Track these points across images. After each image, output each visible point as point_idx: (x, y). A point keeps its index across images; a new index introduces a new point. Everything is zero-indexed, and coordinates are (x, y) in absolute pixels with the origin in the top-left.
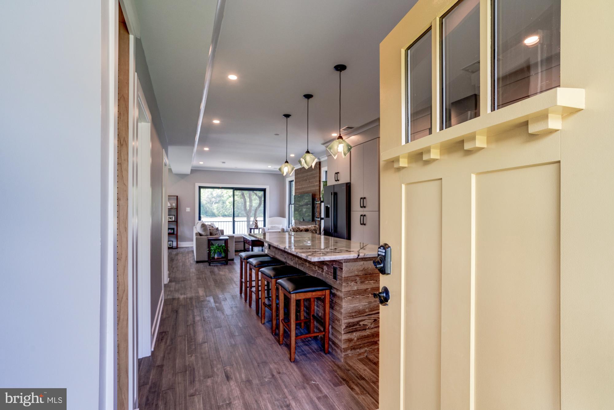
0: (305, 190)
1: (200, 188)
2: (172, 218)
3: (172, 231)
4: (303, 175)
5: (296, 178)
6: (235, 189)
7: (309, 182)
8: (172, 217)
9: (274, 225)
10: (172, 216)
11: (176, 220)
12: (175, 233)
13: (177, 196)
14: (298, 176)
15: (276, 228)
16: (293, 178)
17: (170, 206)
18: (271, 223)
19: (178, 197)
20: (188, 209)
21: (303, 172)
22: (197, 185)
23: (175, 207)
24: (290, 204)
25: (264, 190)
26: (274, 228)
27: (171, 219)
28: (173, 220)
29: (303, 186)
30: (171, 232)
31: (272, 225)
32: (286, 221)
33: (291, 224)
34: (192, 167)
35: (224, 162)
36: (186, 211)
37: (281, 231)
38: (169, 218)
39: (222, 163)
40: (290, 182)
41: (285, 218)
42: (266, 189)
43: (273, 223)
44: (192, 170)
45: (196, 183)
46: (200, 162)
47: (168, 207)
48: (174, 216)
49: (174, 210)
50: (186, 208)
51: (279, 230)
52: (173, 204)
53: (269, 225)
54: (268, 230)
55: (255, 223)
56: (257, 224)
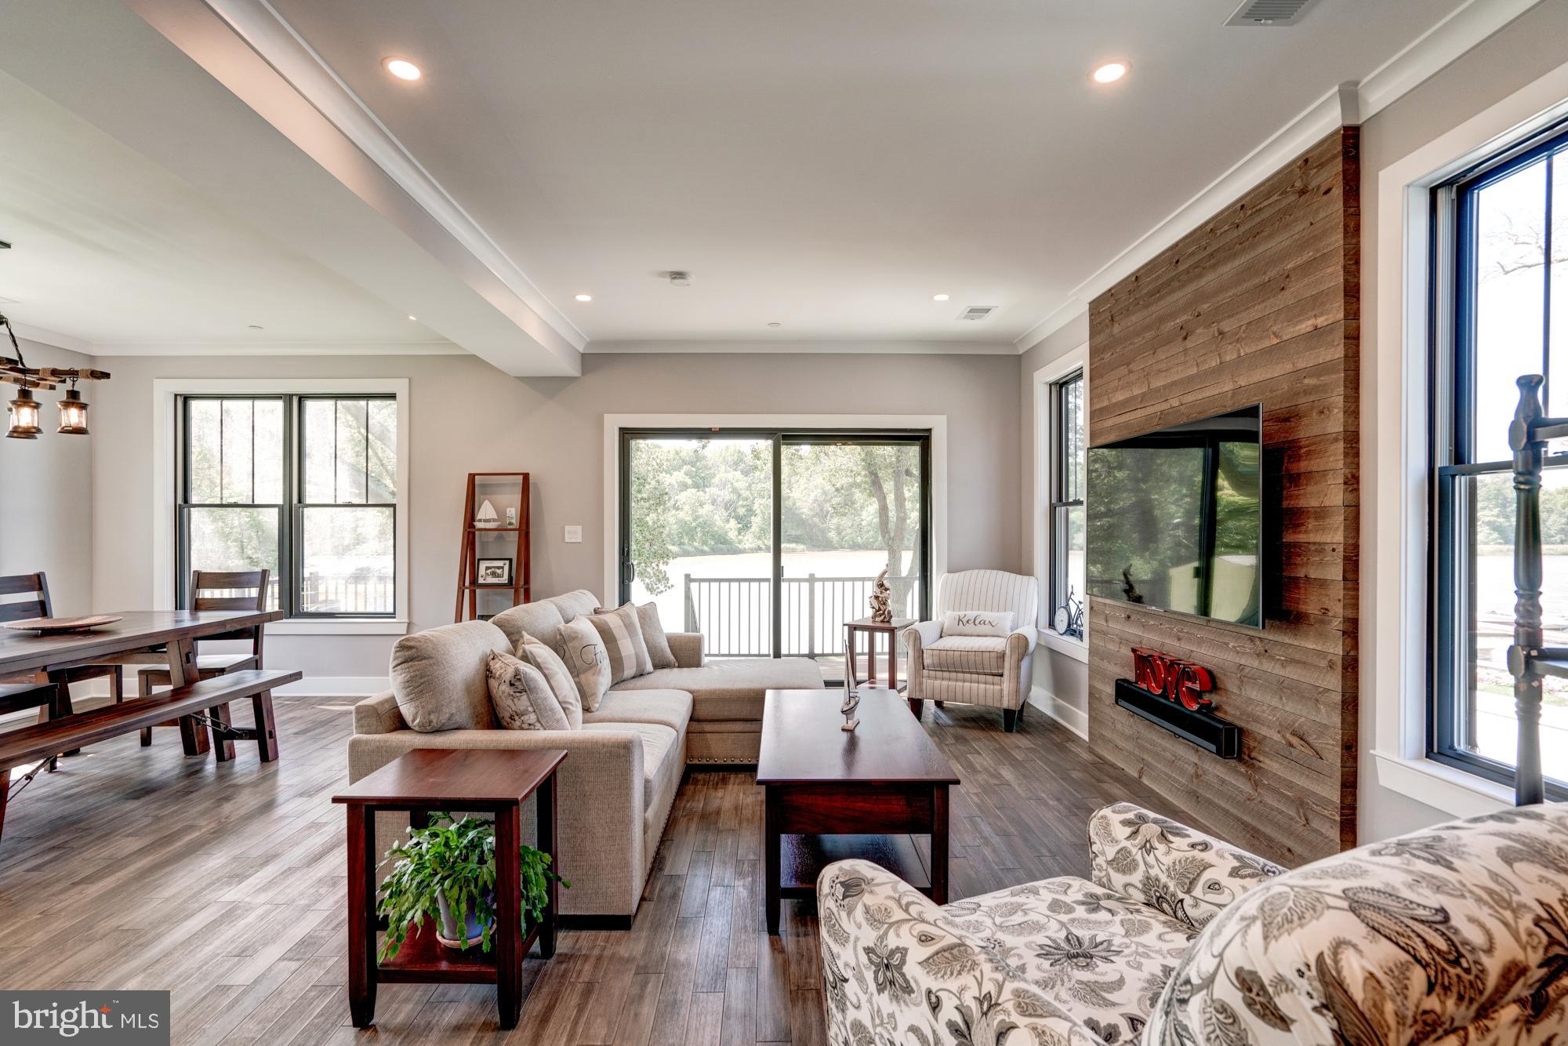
0: (1175, 403)
1: (627, 435)
2: (499, 571)
4: (1153, 308)
5: (1094, 352)
6: (786, 437)
7: (1221, 333)
8: (502, 568)
9: (971, 614)
10: (500, 563)
11: (517, 582)
13: (526, 476)
14: (1116, 329)
15: (981, 629)
16: (1078, 358)
17: (494, 520)
18: (957, 600)
19: (531, 480)
20: (574, 534)
21: (1151, 294)
22: (613, 424)
23: (514, 521)
24: (1060, 498)
25: (922, 439)
26: (970, 629)
27: (494, 574)
28: (503, 580)
29: (1157, 383)
31: (962, 613)
32: (1032, 592)
33: (1067, 607)
34: (591, 344)
35: (678, 275)
36: (567, 540)
37: (1008, 652)
38: (489, 571)
39: (668, 280)
40: (1061, 387)
41: (1032, 579)
42: (929, 430)
43: (970, 601)
44: (584, 357)
45: (605, 415)
46: (574, 297)
47: (486, 521)
48: (507, 562)
49: (513, 538)
50: (567, 528)
51: (998, 644)
52: (508, 510)
53: (949, 613)
54: (941, 637)
55: (877, 597)
56: (884, 604)
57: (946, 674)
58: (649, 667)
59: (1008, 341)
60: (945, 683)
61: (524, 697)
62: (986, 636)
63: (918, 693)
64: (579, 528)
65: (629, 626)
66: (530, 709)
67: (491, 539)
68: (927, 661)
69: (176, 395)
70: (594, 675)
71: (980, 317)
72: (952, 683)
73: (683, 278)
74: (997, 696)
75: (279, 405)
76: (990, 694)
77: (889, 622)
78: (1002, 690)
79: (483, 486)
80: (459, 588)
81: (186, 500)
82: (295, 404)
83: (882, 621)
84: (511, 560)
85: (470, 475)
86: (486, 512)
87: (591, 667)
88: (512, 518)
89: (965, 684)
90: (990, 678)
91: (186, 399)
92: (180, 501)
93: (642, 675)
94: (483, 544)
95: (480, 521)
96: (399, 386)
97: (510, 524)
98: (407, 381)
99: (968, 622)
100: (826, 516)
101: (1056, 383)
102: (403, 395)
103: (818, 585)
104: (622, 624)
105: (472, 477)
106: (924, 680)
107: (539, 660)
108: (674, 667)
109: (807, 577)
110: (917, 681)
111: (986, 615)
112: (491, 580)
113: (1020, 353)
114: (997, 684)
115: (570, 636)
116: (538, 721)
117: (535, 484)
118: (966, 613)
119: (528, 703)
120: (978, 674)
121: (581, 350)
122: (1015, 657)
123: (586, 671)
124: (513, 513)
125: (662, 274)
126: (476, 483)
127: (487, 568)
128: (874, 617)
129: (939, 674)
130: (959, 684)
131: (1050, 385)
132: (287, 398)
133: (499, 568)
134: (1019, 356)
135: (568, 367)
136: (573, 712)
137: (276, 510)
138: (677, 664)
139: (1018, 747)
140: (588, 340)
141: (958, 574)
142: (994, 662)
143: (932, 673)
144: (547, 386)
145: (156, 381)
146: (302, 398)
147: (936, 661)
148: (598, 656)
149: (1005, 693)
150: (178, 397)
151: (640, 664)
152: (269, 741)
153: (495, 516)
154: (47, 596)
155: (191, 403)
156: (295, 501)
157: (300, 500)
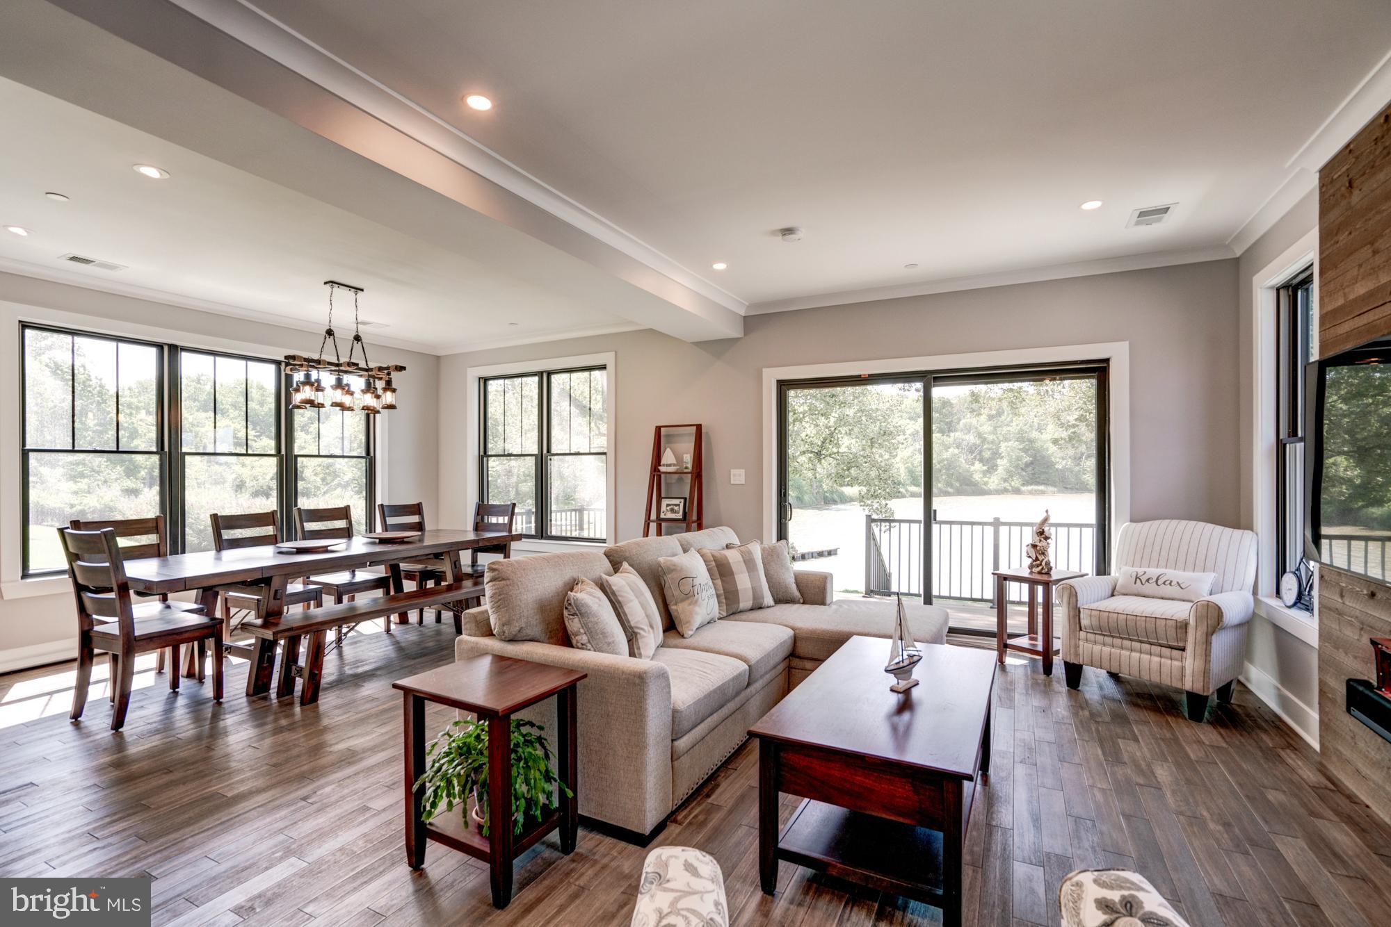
1: (784, 386)
2: (676, 508)
6: (938, 378)
8: (679, 505)
9: (1153, 572)
10: (678, 501)
11: (692, 517)
13: (699, 427)
15: (1167, 591)
16: (1307, 249)
17: (674, 465)
18: (1138, 553)
19: (703, 430)
20: (738, 476)
22: (771, 377)
23: (689, 465)
25: (1099, 370)
26: (1150, 588)
27: (672, 511)
28: (680, 516)
31: (1141, 571)
33: (1297, 572)
34: (749, 307)
35: (788, 231)
36: (732, 482)
37: (1192, 622)
38: (669, 508)
39: (780, 238)
40: (1294, 289)
41: (1248, 534)
42: (1107, 361)
43: (1155, 555)
44: (746, 319)
45: (764, 370)
46: (711, 266)
47: (667, 465)
48: (682, 500)
49: (688, 479)
50: (733, 471)
51: (1180, 611)
52: (685, 456)
53: (1125, 568)
54: (1113, 595)
55: (1034, 546)
56: (1043, 554)
57: (1108, 640)
58: (768, 599)
59: (1217, 242)
60: (1107, 649)
61: (576, 620)
62: (1173, 600)
63: (1072, 657)
64: (742, 472)
65: (749, 563)
66: (582, 631)
67: (674, 481)
68: (1085, 622)
69: (480, 378)
70: (690, 604)
71: (1159, 220)
72: (1116, 651)
73: (791, 234)
74: (1176, 673)
75: (536, 379)
76: (1165, 670)
77: (1048, 574)
78: (1183, 668)
79: (668, 436)
80: (646, 521)
81: (485, 452)
82: (545, 377)
83: (1040, 573)
84: (685, 499)
85: (657, 427)
86: (668, 457)
87: (688, 598)
88: (687, 463)
89: (1133, 654)
90: (1166, 651)
91: (486, 380)
92: (482, 453)
93: (761, 608)
94: (668, 485)
95: (664, 465)
96: (607, 358)
97: (686, 468)
98: (614, 353)
99: (1148, 580)
100: (1080, 458)
101: (1286, 286)
102: (611, 367)
103: (1004, 530)
104: (741, 559)
105: (658, 429)
106: (1081, 643)
107: (614, 588)
108: (798, 602)
109: (992, 520)
110: (1072, 643)
111: (1170, 574)
112: (670, 516)
113: (1238, 255)
114: (1176, 660)
115: (668, 568)
116: (589, 642)
117: (707, 433)
118: (1146, 569)
119: (580, 626)
120: (1151, 644)
121: (743, 313)
122: (1202, 629)
123: (683, 600)
124: (688, 459)
125: (774, 233)
126: (662, 434)
127: (668, 505)
128: (1031, 567)
129: (1100, 638)
130: (1125, 653)
131: (1278, 290)
132: (540, 374)
133: (676, 505)
134: (1237, 261)
135: (732, 331)
136: (644, 637)
137: (534, 458)
138: (801, 601)
139: (1200, 742)
140: (747, 304)
141: (1142, 524)
142: (1172, 633)
143: (1091, 636)
144: (716, 348)
145: (469, 369)
146: (549, 374)
147: (1095, 623)
148: (696, 588)
149: (1188, 671)
150: (481, 380)
151: (757, 596)
153: (675, 462)
154: (423, 518)
155: (490, 383)
156: (545, 451)
157: (548, 451)
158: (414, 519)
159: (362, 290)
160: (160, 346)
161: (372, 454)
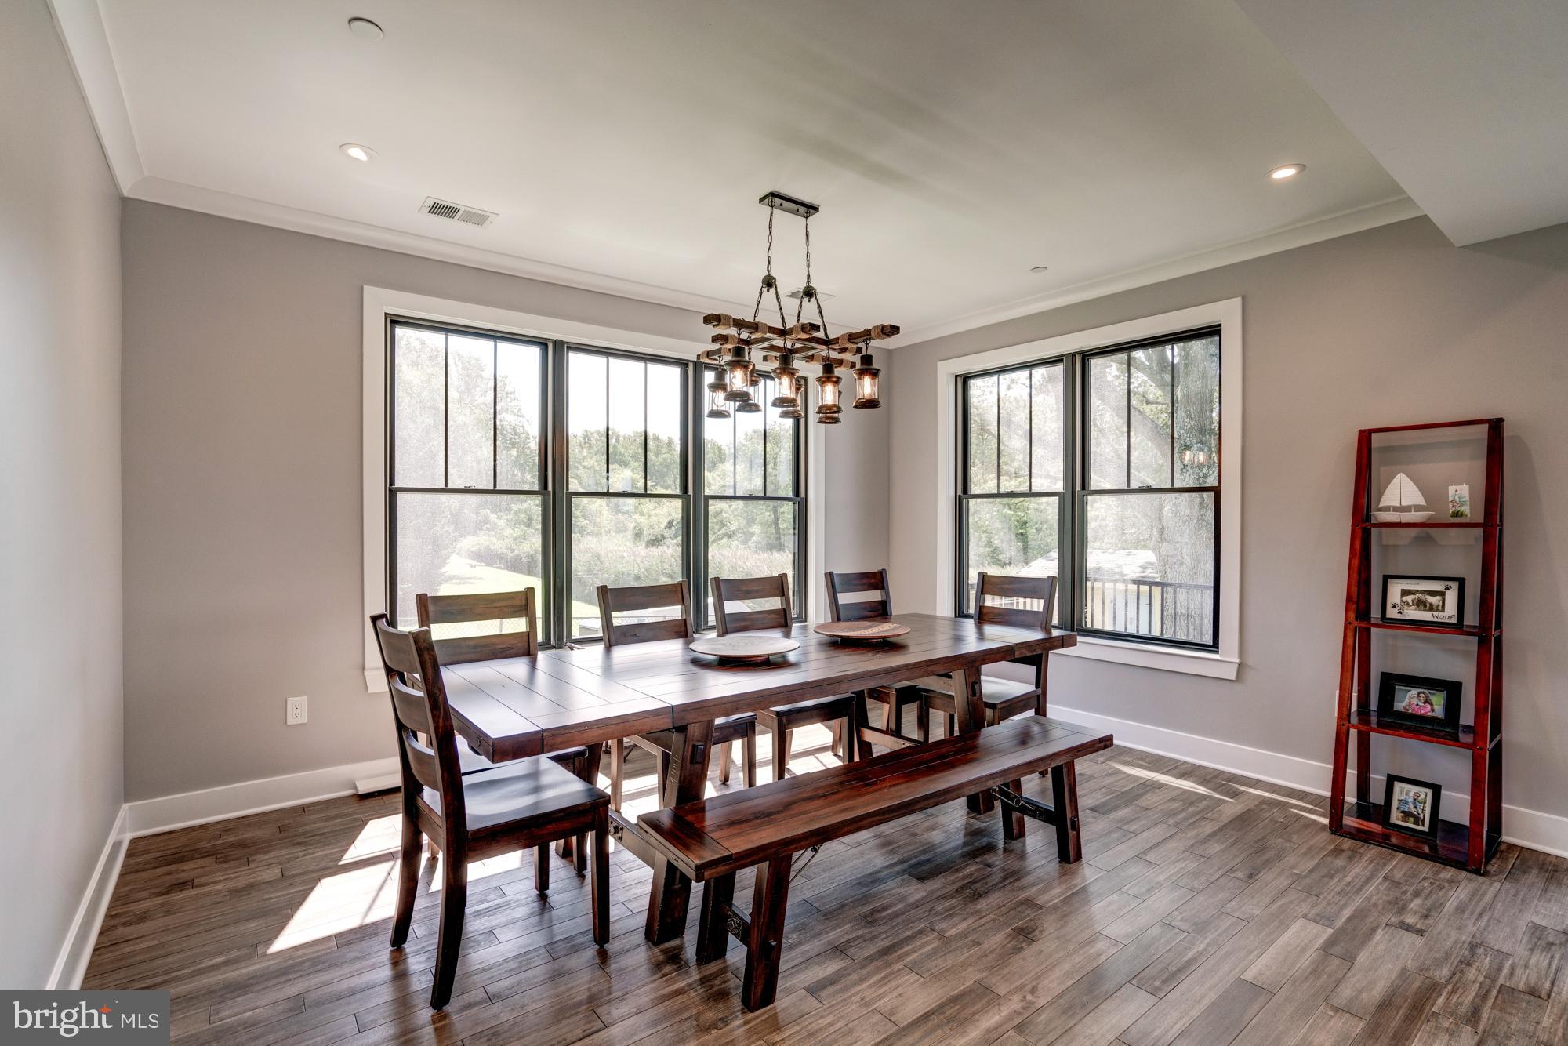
2: (1434, 600)
3: (1437, 705)
8: (1442, 594)
10: (1437, 586)
11: (1471, 619)
12: (1467, 717)
13: (1494, 425)
17: (1418, 508)
23: (1466, 509)
27: (1421, 604)
28: (1447, 617)
30: (1426, 710)
38: (1409, 598)
47: (1396, 509)
48: (1455, 586)
52: (1452, 489)
69: (956, 376)
75: (1061, 370)
80: (1347, 623)
81: (965, 489)
82: (1077, 365)
84: (1462, 582)
85: (1361, 432)
86: (1399, 494)
88: (1460, 503)
91: (964, 381)
92: (959, 492)
94: (1389, 549)
95: (1387, 509)
97: (1458, 514)
102: (1231, 328)
105: (1365, 436)
112: (1414, 614)
124: (1463, 494)
126: (1374, 445)
127: (1405, 593)
132: (1070, 360)
133: (1433, 593)
137: (1057, 499)
145: (940, 364)
146: (1087, 356)
150: (959, 379)
152: (1071, 834)
153: (1421, 502)
154: (888, 594)
155: (972, 382)
156: (1078, 487)
157: (1084, 487)
158: (875, 596)
159: (816, 209)
160: (543, 344)
161: (803, 494)
